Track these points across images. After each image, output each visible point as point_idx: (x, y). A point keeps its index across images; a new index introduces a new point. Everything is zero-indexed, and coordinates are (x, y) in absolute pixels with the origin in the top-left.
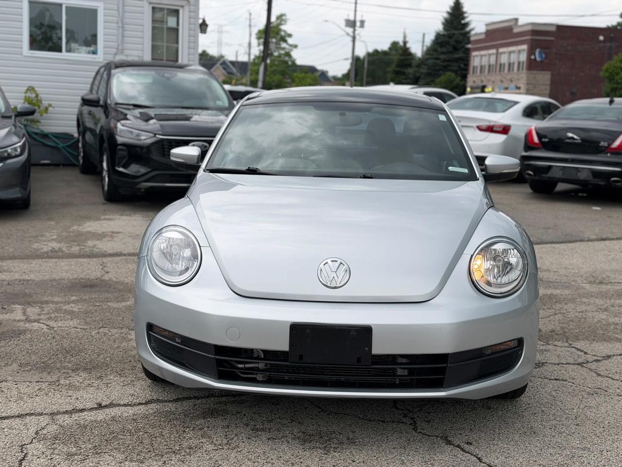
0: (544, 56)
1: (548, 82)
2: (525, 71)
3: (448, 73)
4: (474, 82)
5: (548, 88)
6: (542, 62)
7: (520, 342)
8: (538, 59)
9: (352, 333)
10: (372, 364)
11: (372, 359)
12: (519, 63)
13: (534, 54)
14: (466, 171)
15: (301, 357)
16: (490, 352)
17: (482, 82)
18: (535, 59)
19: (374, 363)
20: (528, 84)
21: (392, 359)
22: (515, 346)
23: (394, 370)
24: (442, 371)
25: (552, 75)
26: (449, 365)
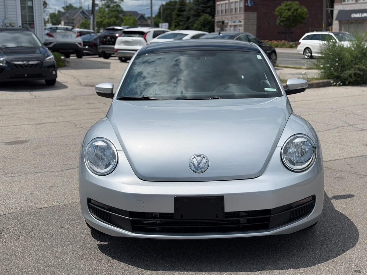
0: (252, 3)
1: (256, 18)
2: (243, 12)
3: (205, 14)
4: (218, 19)
5: (256, 21)
6: (251, 7)
7: (314, 197)
8: (250, 5)
9: (212, 200)
10: (225, 218)
11: (225, 215)
12: (240, 8)
13: (247, 3)
14: (275, 90)
15: (182, 216)
16: (295, 205)
17: (222, 19)
18: (248, 6)
19: (226, 217)
20: (245, 19)
21: (236, 214)
22: (310, 200)
23: (239, 220)
24: (268, 219)
25: (258, 14)
26: (271, 216)
